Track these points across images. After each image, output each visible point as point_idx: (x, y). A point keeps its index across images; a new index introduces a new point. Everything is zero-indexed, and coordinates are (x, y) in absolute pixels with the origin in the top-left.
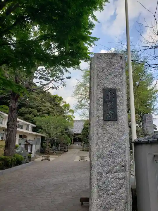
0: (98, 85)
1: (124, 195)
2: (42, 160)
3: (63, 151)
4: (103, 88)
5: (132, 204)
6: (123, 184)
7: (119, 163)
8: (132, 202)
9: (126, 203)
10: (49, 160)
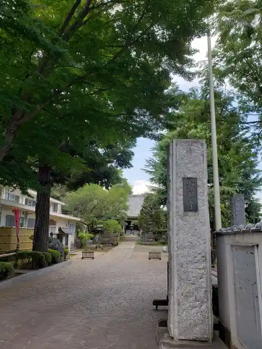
0: (177, 174)
1: (204, 285)
2: (83, 258)
3: (111, 245)
4: (184, 177)
5: (212, 294)
6: (203, 274)
7: (199, 254)
8: (212, 291)
9: (206, 291)
10: (93, 258)
